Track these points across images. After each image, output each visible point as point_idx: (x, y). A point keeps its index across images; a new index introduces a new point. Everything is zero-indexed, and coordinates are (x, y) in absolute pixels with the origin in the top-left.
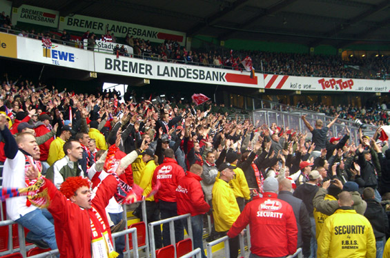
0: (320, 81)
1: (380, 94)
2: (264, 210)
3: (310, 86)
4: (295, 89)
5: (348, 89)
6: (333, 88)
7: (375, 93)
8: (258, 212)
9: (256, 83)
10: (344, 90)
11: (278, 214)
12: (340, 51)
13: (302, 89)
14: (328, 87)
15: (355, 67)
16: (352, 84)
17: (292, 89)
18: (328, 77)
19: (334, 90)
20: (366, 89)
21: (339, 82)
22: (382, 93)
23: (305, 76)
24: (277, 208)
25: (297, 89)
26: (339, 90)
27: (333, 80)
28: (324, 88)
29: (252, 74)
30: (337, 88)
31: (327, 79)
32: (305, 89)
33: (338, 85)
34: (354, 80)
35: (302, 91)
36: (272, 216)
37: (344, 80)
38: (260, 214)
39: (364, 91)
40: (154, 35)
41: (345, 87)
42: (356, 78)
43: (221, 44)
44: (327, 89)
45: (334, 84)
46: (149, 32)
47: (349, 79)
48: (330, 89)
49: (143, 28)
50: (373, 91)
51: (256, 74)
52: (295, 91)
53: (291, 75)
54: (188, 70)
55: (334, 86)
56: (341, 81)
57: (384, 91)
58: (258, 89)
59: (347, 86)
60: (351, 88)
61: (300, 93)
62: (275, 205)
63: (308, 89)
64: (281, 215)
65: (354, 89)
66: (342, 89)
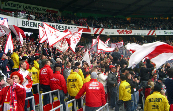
0: (118, 31)
1: (143, 36)
2: (91, 86)
3: (113, 33)
5: (130, 34)
6: (123, 34)
7: (141, 36)
8: (89, 87)
9: (90, 32)
10: (128, 34)
11: (97, 88)
12: (126, 18)
13: (110, 34)
14: (121, 33)
15: (133, 25)
16: (132, 32)
17: (106, 34)
18: (121, 29)
19: (124, 34)
20: (137, 34)
21: (126, 31)
22: (144, 36)
23: (111, 28)
24: (97, 85)
25: (108, 34)
26: (126, 34)
27: (123, 30)
28: (119, 34)
29: (88, 28)
30: (125, 34)
31: (121, 30)
32: (111, 34)
34: (132, 30)
36: (95, 89)
37: (128, 30)
38: (90, 88)
39: (137, 35)
40: (45, 10)
41: (128, 33)
42: (133, 29)
43: (75, 15)
44: (121, 34)
45: (124, 32)
46: (42, 9)
47: (130, 30)
48: (122, 34)
49: (40, 7)
50: (140, 35)
51: (90, 28)
53: (105, 28)
54: (60, 26)
55: (124, 33)
56: (127, 31)
57: (145, 35)
58: (91, 34)
59: (129, 33)
60: (131, 34)
61: (109, 36)
62: (96, 84)
63: (113, 34)
64: (99, 88)
65: (132, 34)
66: (127, 34)
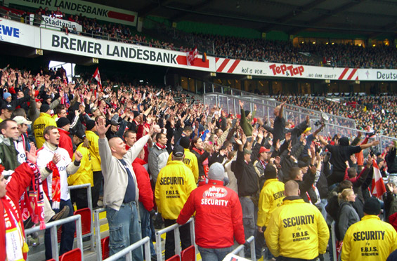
0: (271, 67)
1: (329, 82)
3: (261, 71)
4: (246, 74)
5: (298, 76)
6: (284, 73)
7: (324, 80)
9: (208, 67)
10: (295, 76)
12: (291, 37)
13: (253, 74)
14: (279, 72)
15: (305, 54)
16: (303, 71)
17: (243, 73)
18: (279, 62)
19: (285, 75)
20: (316, 75)
22: (331, 80)
23: (256, 60)
26: (290, 76)
27: (284, 66)
28: (275, 74)
29: (204, 57)
30: (288, 74)
31: (278, 65)
32: (256, 74)
33: (289, 71)
34: (304, 66)
35: (253, 76)
37: (295, 66)
39: (314, 77)
40: (104, 13)
41: (295, 74)
42: (306, 64)
43: (173, 26)
44: (278, 75)
45: (285, 70)
46: (99, 10)
48: (281, 75)
49: (93, 5)
51: (208, 58)
52: (246, 76)
53: (243, 59)
54: (138, 50)
56: (291, 67)
57: (333, 78)
58: (209, 73)
59: (297, 73)
60: (301, 74)
61: (251, 78)
63: (259, 74)
65: (305, 75)
66: (292, 75)
